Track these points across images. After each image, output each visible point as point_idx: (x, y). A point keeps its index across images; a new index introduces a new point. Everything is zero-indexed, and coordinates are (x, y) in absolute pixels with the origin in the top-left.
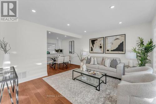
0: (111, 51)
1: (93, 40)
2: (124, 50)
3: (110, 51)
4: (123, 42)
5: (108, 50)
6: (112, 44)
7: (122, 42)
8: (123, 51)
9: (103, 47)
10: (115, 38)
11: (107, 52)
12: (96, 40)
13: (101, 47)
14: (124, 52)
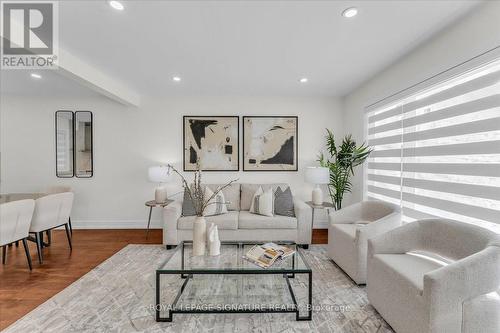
0: (263, 162)
1: (197, 121)
2: (295, 161)
3: (258, 163)
4: (292, 138)
5: (252, 161)
6: (265, 141)
7: (289, 138)
8: (292, 164)
9: (235, 150)
10: (272, 123)
11: (248, 166)
12: (212, 122)
13: (229, 150)
14: (293, 167)
